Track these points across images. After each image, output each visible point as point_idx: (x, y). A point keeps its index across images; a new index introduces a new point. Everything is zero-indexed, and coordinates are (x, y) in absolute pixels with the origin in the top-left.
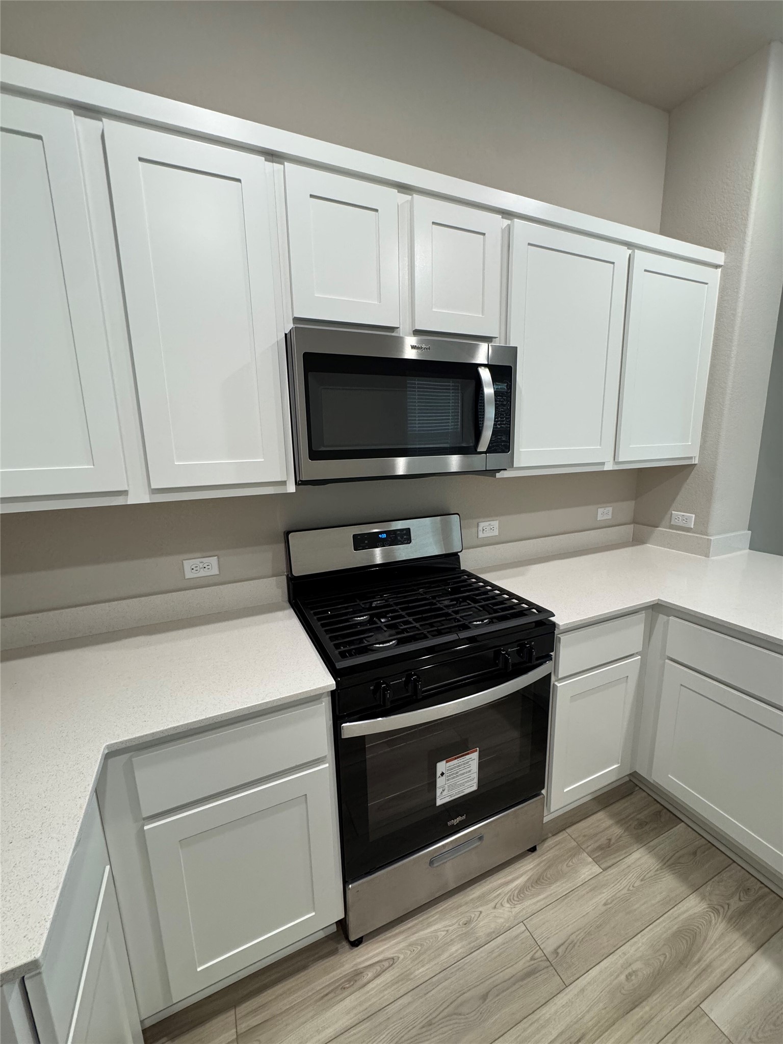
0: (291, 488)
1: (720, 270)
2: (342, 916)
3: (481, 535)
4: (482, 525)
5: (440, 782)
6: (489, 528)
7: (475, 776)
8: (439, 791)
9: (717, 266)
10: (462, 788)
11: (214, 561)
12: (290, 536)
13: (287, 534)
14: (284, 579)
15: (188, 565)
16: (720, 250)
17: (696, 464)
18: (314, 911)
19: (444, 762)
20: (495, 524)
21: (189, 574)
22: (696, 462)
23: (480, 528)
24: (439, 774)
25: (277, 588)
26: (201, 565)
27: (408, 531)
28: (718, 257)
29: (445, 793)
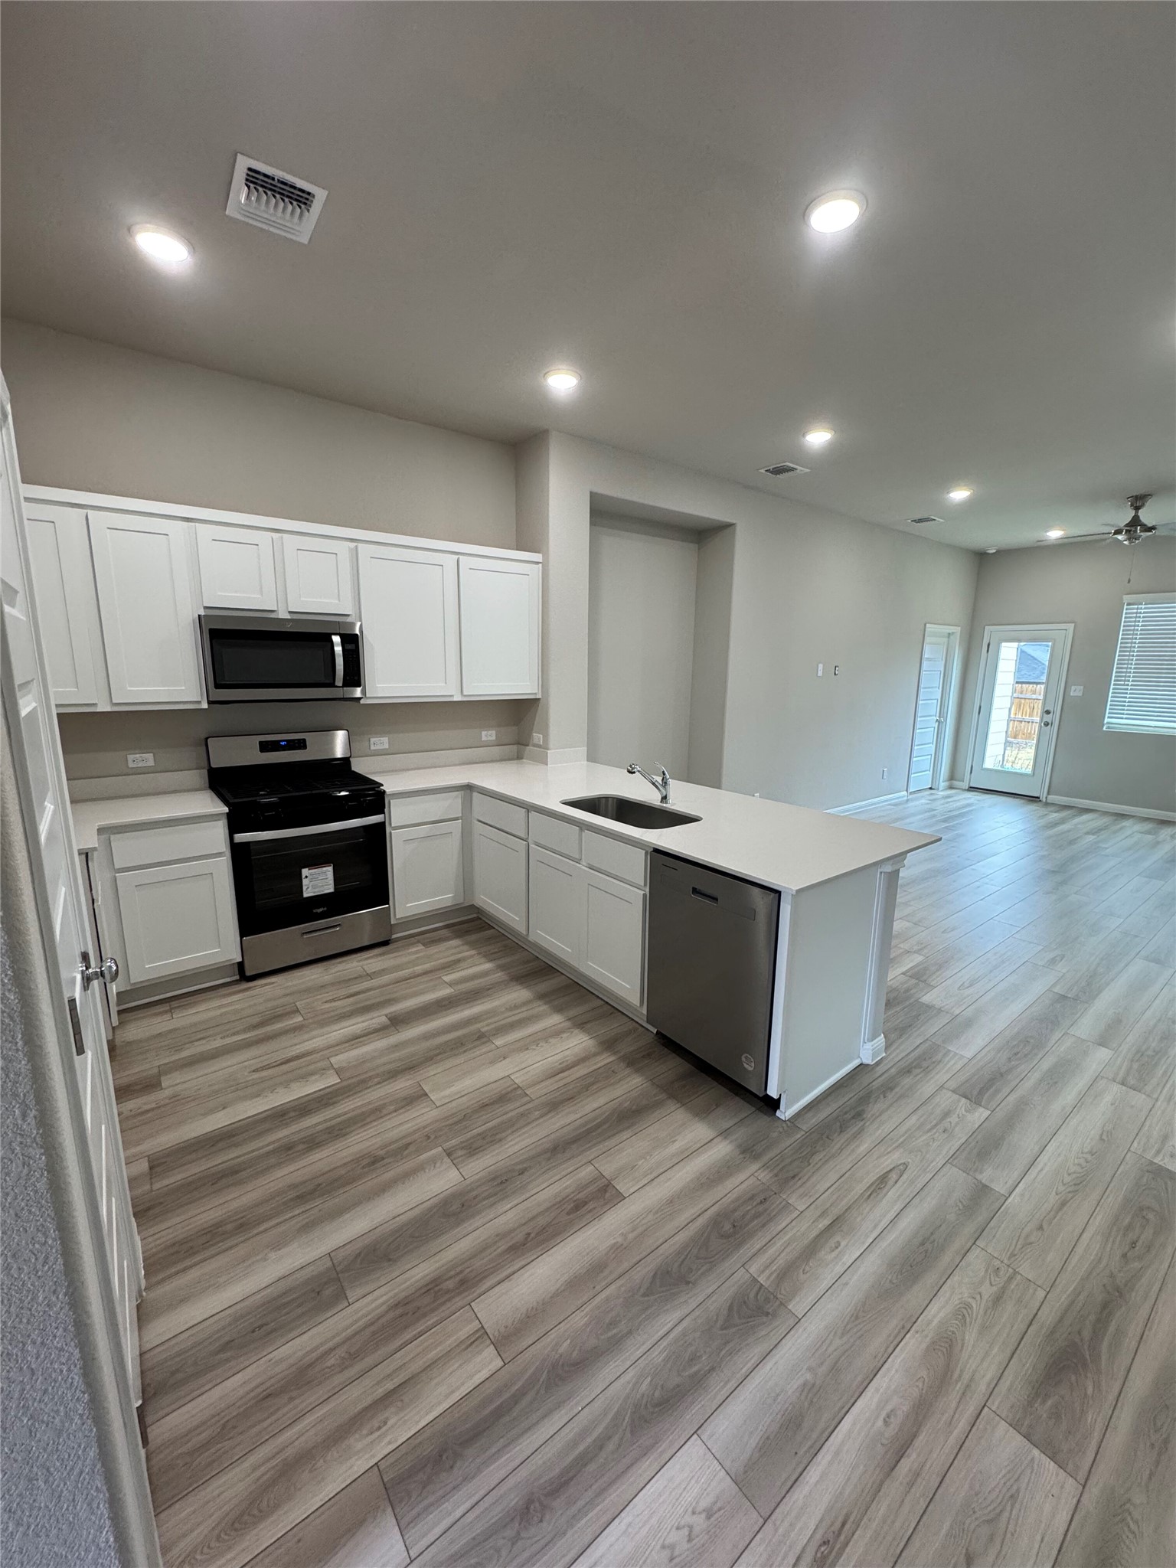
0: (205, 706)
1: (540, 565)
2: (240, 960)
3: (372, 748)
4: (373, 740)
5: (305, 882)
6: (381, 742)
7: (332, 882)
8: (304, 888)
9: (538, 563)
10: (322, 889)
11: (150, 756)
12: (209, 740)
13: (207, 739)
14: (205, 772)
15: (131, 757)
16: (539, 553)
17: (539, 699)
18: (220, 947)
19: (307, 869)
20: (385, 740)
21: (131, 765)
22: (540, 697)
23: (372, 742)
24: (303, 876)
25: (199, 777)
26: (140, 759)
27: (304, 740)
28: (538, 557)
29: (309, 890)
